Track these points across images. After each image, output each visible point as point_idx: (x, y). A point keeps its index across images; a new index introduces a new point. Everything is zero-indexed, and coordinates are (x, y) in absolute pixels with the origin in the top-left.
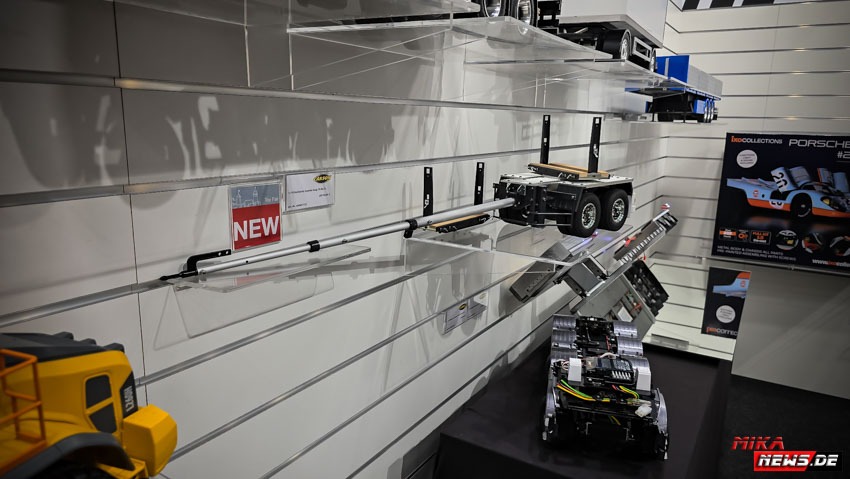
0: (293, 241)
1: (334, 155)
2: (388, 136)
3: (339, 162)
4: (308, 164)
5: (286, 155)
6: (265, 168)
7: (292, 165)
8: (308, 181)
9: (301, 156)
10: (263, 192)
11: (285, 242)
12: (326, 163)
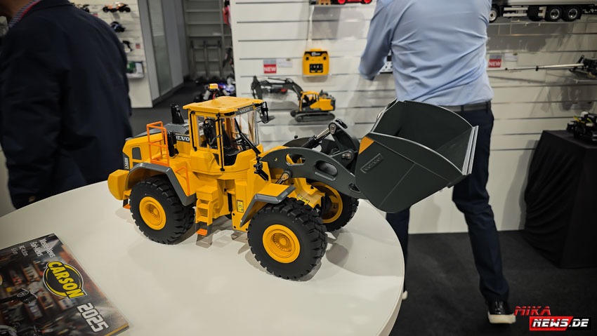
0: (503, 68)
1: (521, 49)
2: (544, 44)
3: (522, 50)
4: (512, 51)
5: (506, 48)
6: (499, 51)
7: (507, 51)
8: (511, 55)
9: (510, 48)
10: (498, 56)
11: (501, 68)
12: (517, 51)
